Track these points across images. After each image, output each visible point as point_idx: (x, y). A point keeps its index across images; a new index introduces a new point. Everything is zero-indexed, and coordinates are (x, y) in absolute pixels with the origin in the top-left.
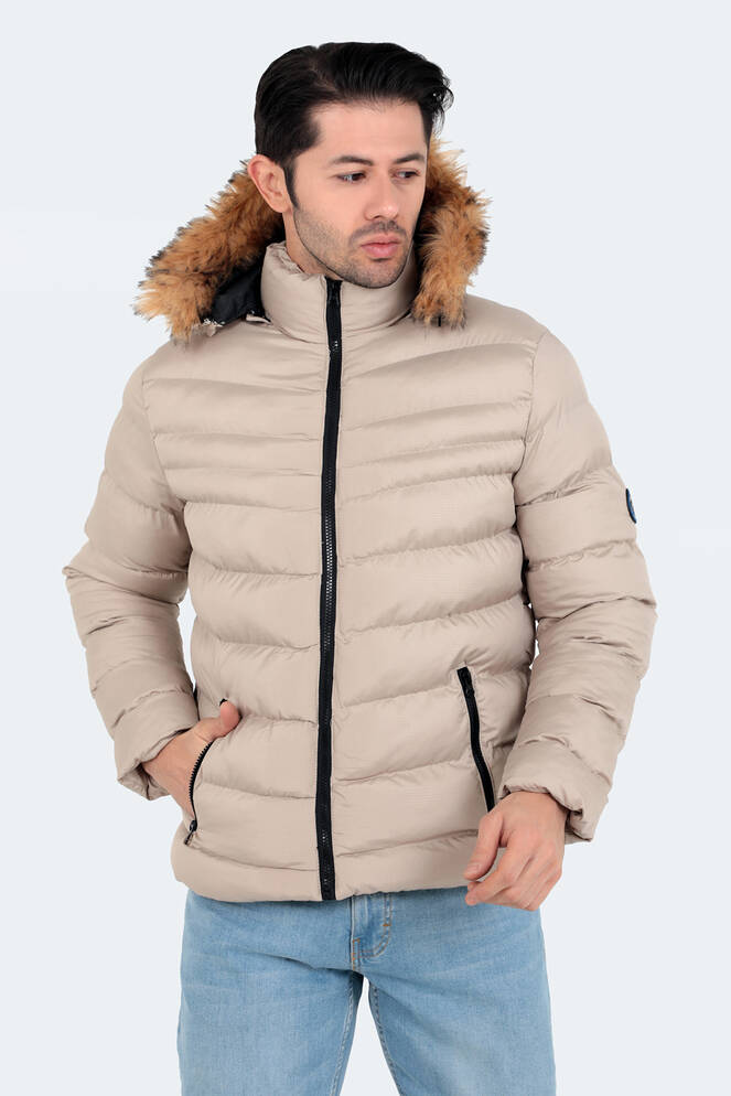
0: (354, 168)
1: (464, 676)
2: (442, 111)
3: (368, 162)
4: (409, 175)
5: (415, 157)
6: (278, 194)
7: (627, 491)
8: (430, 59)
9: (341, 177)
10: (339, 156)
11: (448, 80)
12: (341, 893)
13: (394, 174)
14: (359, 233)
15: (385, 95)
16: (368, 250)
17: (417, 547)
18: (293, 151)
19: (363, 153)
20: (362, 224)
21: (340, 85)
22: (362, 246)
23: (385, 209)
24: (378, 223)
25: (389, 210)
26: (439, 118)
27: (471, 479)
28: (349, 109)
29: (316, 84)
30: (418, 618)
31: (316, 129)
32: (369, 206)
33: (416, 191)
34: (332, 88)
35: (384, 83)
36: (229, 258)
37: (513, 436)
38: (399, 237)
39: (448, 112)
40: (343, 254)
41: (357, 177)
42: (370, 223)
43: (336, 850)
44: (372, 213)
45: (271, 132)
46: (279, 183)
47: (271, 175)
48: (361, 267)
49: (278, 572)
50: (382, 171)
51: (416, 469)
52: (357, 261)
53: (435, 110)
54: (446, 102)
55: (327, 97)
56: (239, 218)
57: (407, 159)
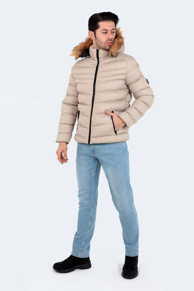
0: (105, 31)
3: (107, 30)
4: (114, 32)
5: (114, 29)
6: (93, 37)
7: (147, 79)
9: (103, 33)
10: (103, 29)
11: (118, 18)
12: (91, 143)
13: (111, 32)
14: (106, 41)
17: (107, 91)
18: (96, 29)
20: (107, 40)
21: (103, 19)
22: (107, 43)
24: (109, 40)
25: (111, 37)
27: (116, 81)
29: (99, 19)
30: (105, 102)
32: (108, 37)
33: (114, 35)
34: (102, 19)
36: (86, 48)
37: (124, 74)
38: (112, 42)
40: (104, 45)
41: (106, 33)
43: (91, 137)
44: (108, 38)
47: (92, 34)
49: (87, 94)
50: (109, 32)
51: (107, 79)
52: (106, 46)
53: (116, 23)
54: (118, 21)
55: (101, 20)
56: (89, 41)
57: (113, 30)
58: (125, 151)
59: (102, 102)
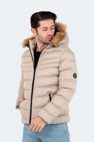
0: (45, 29)
1: (50, 95)
3: (47, 28)
4: (53, 29)
6: (35, 33)
10: (43, 27)
13: (51, 29)
14: (47, 37)
15: (49, 19)
20: (47, 36)
21: (42, 18)
22: (47, 39)
23: (50, 34)
24: (49, 36)
34: (41, 19)
38: (52, 37)
40: (45, 40)
43: (32, 118)
45: (33, 25)
46: (35, 31)
50: (49, 29)
54: (56, 18)
55: (41, 20)
57: (52, 26)
58: (66, 133)
59: (40, 87)
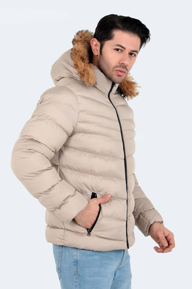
2: (146, 43)
3: (124, 48)
6: (97, 50)
8: (147, 27)
11: (150, 35)
16: (117, 72)
18: (105, 40)
19: (124, 45)
22: (116, 70)
23: (125, 62)
24: (122, 66)
26: (144, 45)
28: (123, 33)
29: (117, 24)
31: (113, 35)
32: (121, 60)
35: (134, 30)
38: (126, 71)
39: (147, 44)
40: (110, 71)
42: (120, 65)
44: (121, 62)
46: (98, 47)
47: (96, 45)
48: (114, 76)
50: (127, 52)
52: (114, 74)
53: (144, 42)
54: (147, 41)
